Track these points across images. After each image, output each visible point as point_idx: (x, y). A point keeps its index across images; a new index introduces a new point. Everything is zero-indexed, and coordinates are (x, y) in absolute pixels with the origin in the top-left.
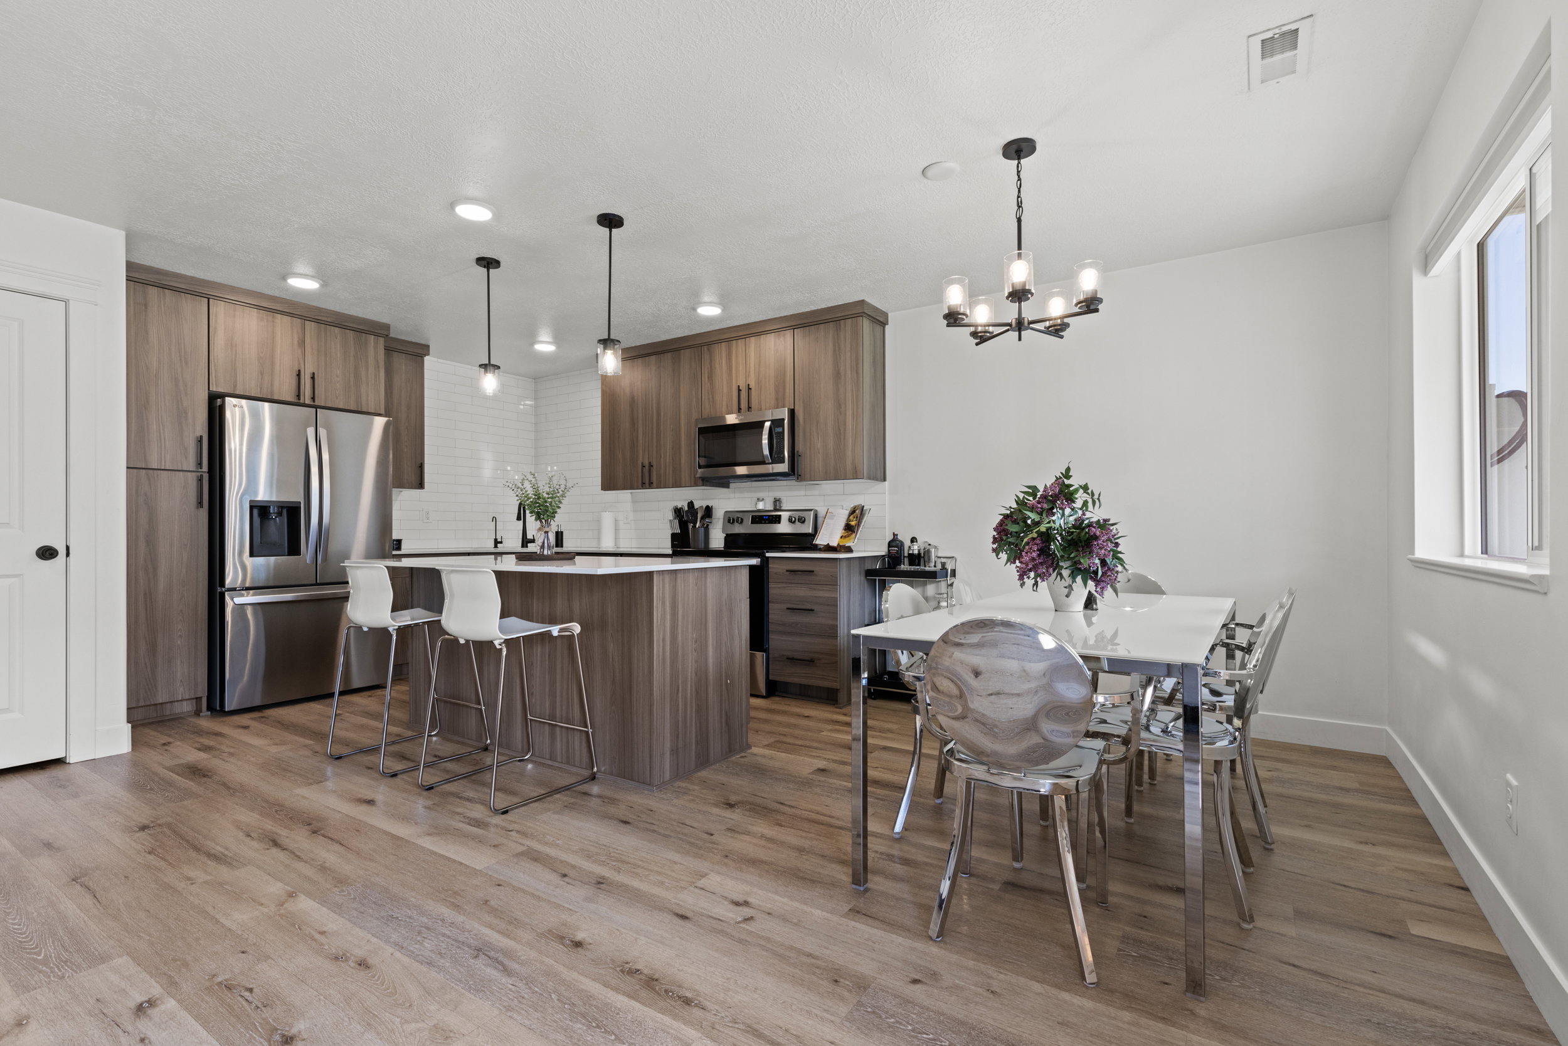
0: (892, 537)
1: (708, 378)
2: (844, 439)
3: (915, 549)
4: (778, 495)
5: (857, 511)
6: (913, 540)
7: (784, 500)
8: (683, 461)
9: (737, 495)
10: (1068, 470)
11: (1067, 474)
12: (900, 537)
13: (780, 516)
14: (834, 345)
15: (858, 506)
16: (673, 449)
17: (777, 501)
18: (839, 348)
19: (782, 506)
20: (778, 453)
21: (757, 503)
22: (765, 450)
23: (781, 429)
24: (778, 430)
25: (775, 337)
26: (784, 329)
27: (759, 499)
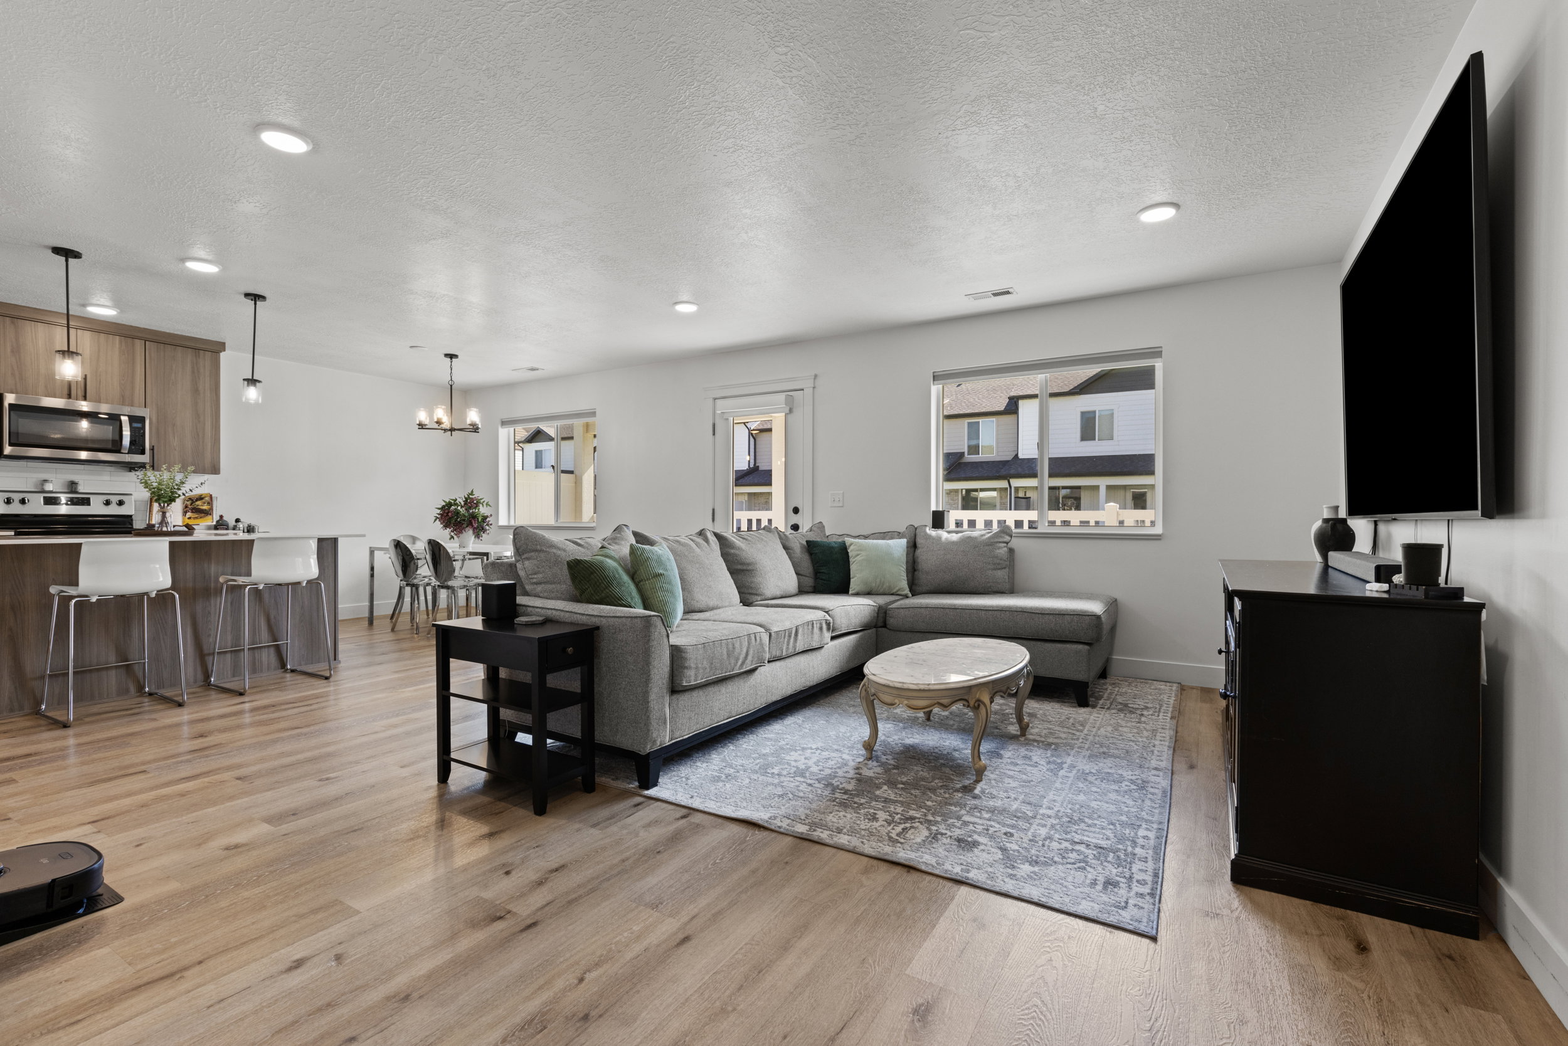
0: (219, 518)
1: (12, 351)
2: (203, 442)
4: (75, 478)
5: (207, 498)
6: (237, 521)
7: (81, 482)
10: (472, 491)
11: (472, 494)
12: (225, 518)
13: (89, 499)
14: (193, 368)
15: (207, 494)
17: (74, 484)
18: (198, 372)
19: (81, 489)
20: (137, 445)
21: (43, 485)
22: (126, 441)
23: (139, 425)
24: (135, 425)
25: (121, 342)
26: (134, 337)
27: (46, 481)
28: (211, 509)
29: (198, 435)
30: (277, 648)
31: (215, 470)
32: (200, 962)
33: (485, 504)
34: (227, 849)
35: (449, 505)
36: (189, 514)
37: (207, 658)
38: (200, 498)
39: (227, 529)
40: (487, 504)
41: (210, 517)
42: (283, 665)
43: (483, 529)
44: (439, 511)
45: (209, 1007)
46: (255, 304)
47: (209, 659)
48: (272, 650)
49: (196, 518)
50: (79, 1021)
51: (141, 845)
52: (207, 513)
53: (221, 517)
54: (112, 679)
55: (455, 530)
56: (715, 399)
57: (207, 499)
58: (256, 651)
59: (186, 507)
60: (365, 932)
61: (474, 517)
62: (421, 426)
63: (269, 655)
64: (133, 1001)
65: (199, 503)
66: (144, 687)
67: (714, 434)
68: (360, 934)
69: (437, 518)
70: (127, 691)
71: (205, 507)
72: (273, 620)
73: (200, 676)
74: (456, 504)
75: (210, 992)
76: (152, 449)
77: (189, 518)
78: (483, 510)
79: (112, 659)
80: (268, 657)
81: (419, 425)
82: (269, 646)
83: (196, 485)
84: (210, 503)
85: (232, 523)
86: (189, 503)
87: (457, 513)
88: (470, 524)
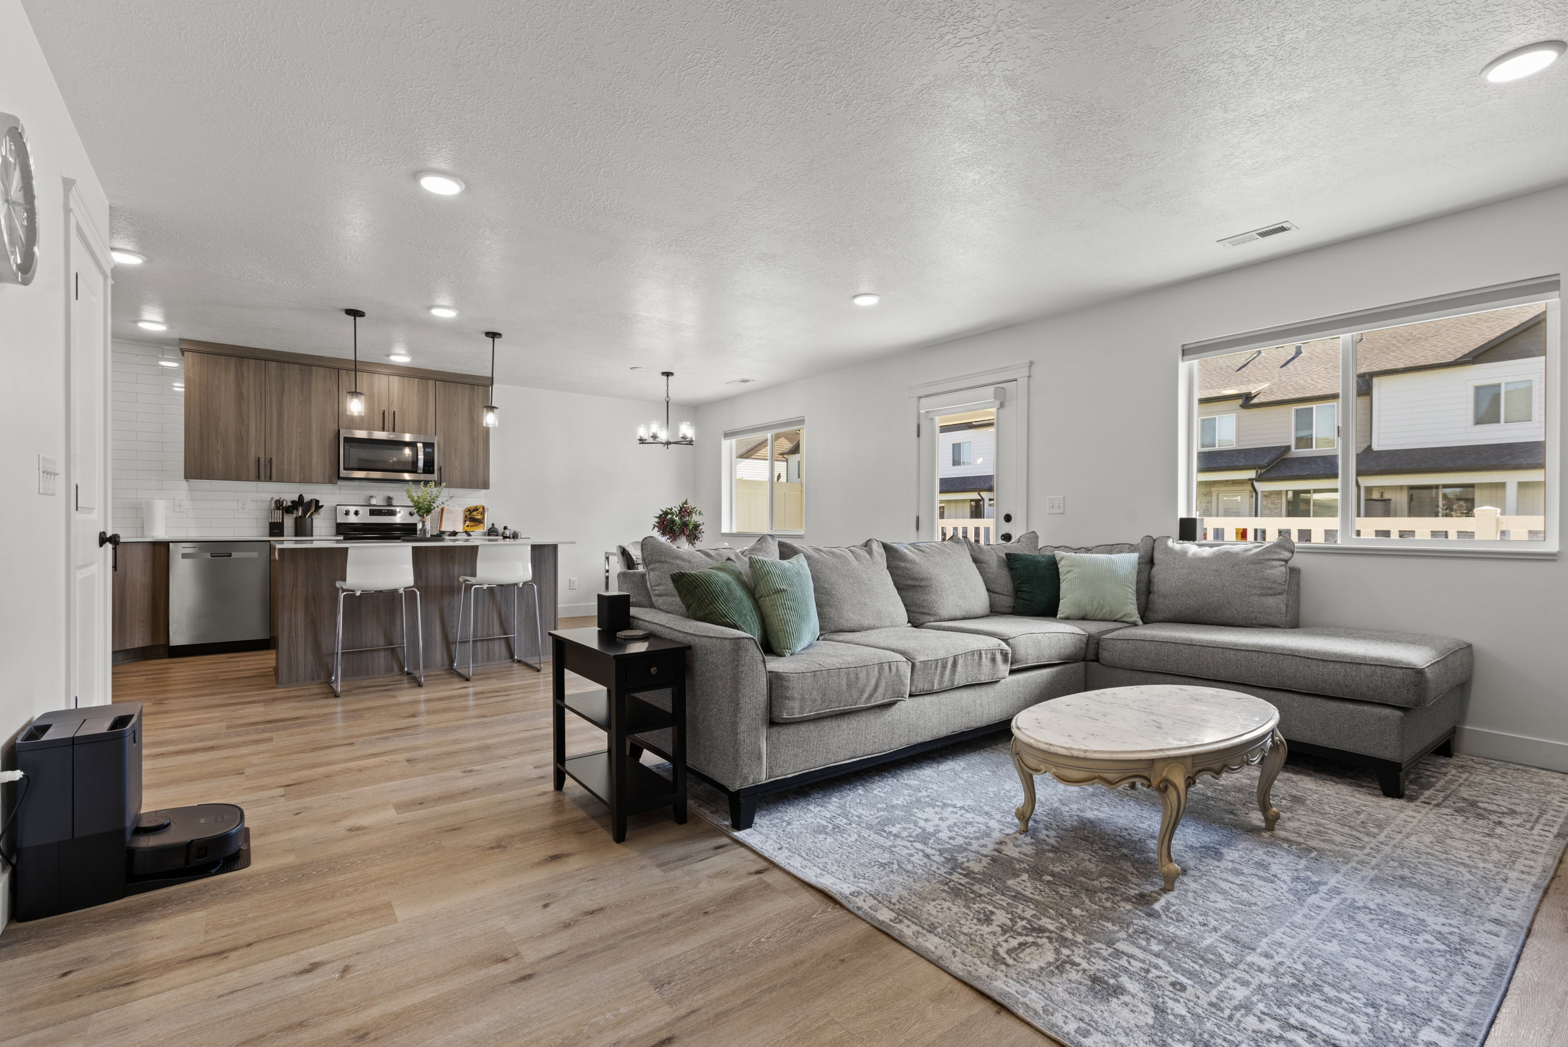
0: (491, 526)
2: (477, 462)
3: (507, 533)
4: (391, 494)
6: (505, 528)
7: (393, 498)
8: (314, 461)
9: (342, 492)
10: (686, 501)
11: (686, 503)
12: (496, 526)
13: (396, 510)
14: (470, 400)
15: (481, 506)
16: (300, 449)
17: (389, 499)
18: (474, 403)
19: (395, 503)
20: (429, 467)
21: (370, 500)
22: (421, 464)
23: (430, 450)
24: (428, 450)
25: (418, 382)
26: (427, 379)
27: (371, 497)
28: (483, 518)
29: (473, 456)
30: (507, 640)
31: (486, 486)
32: (249, 945)
33: (697, 513)
34: (350, 830)
35: (666, 513)
36: (468, 523)
37: (451, 646)
38: (476, 509)
39: (497, 535)
40: (700, 513)
41: (482, 525)
42: (512, 656)
43: (696, 536)
44: (657, 520)
45: (219, 997)
46: (494, 341)
47: (453, 647)
48: (503, 642)
49: (472, 526)
50: (133, 982)
51: (299, 813)
52: (480, 522)
53: (493, 525)
54: (381, 659)
55: (671, 537)
56: (920, 398)
57: (481, 510)
58: (490, 642)
59: (466, 517)
60: (385, 946)
61: (685, 525)
62: (642, 441)
63: (500, 646)
64: (180, 972)
65: (475, 513)
66: (404, 668)
67: (919, 436)
68: (380, 947)
69: (655, 526)
70: (392, 670)
71: (479, 517)
72: (503, 616)
73: (446, 661)
74: (672, 514)
75: (234, 979)
76: (440, 469)
77: (468, 526)
78: (695, 518)
79: (381, 642)
80: (499, 648)
81: (640, 440)
82: (500, 638)
83: (474, 498)
84: (483, 514)
85: (501, 530)
86: (468, 513)
87: (673, 521)
88: (682, 532)
